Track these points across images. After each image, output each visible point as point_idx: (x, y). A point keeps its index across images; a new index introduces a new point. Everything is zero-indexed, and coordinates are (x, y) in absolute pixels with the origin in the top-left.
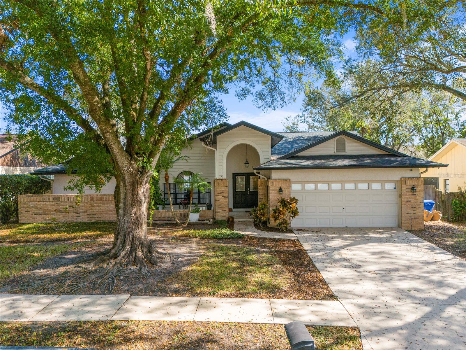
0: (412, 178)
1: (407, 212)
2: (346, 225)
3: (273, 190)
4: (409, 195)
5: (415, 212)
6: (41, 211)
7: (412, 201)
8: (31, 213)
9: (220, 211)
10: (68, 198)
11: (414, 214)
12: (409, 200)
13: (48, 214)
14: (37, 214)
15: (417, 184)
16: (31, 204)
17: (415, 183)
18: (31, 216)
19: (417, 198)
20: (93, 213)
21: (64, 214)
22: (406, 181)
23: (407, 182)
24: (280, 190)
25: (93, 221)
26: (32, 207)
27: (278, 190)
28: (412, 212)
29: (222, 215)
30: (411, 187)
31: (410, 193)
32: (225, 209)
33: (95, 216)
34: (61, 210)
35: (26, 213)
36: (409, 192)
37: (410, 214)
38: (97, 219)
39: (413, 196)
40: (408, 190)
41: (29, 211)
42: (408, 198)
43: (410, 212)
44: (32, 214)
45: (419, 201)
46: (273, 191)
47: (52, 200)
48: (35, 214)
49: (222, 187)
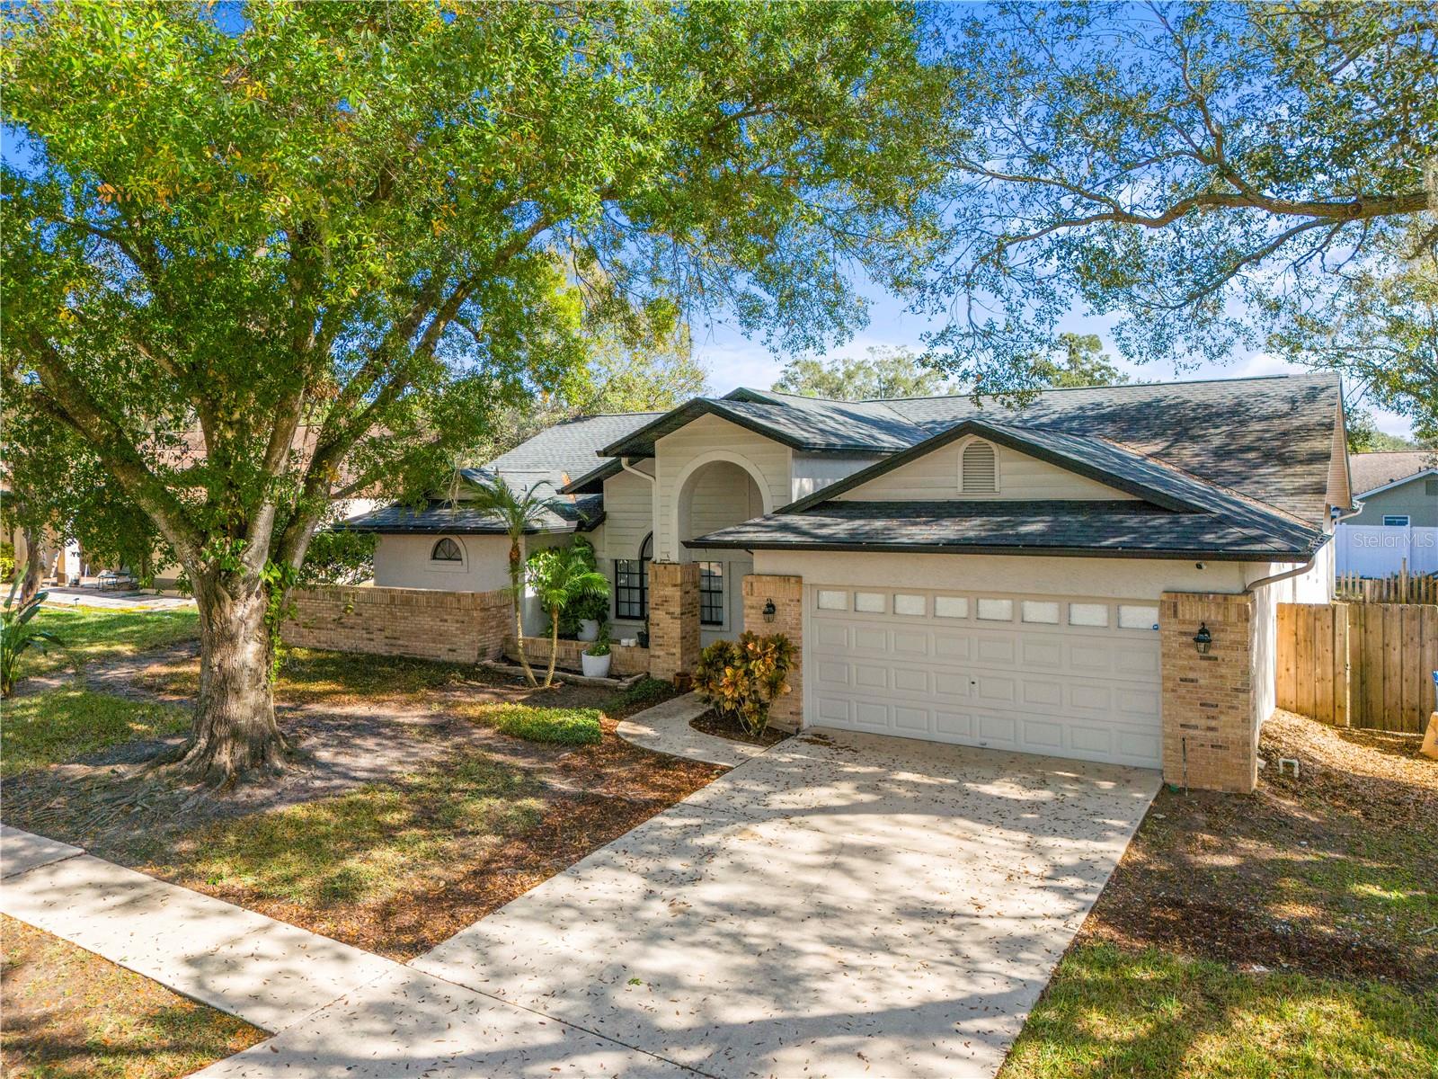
0: (1201, 596)
1: (1181, 721)
2: (984, 740)
3: (752, 607)
4: (1190, 657)
5: (1213, 723)
6: (312, 621)
7: (1202, 682)
9: (661, 653)
10: (353, 594)
11: (1211, 729)
12: (1191, 675)
14: (307, 627)
15: (1220, 618)
16: (298, 604)
17: (1212, 614)
18: (297, 629)
19: (1223, 671)
20: (395, 635)
22: (1175, 606)
23: (1180, 607)
24: (770, 609)
25: (396, 652)
26: (300, 610)
27: (764, 608)
28: (1203, 723)
29: (666, 666)
30: (1196, 629)
31: (1193, 652)
32: (674, 650)
33: (400, 642)
34: (342, 621)
36: (1189, 645)
37: (1196, 727)
38: (402, 650)
39: (1205, 663)
40: (1184, 639)
42: (1183, 668)
43: (1193, 722)
44: (298, 626)
45: (1229, 685)
46: (753, 611)
48: (304, 627)
49: (666, 585)
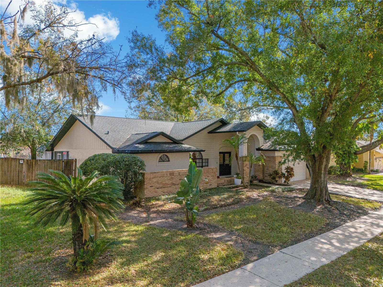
6: (161, 185)
8: (154, 187)
10: (179, 173)
13: (166, 187)
14: (158, 188)
16: (154, 180)
18: (154, 190)
21: (176, 186)
26: (155, 182)
29: (247, 179)
34: (174, 183)
35: (151, 188)
41: (152, 186)
44: (155, 189)
47: (169, 175)
48: (157, 188)
